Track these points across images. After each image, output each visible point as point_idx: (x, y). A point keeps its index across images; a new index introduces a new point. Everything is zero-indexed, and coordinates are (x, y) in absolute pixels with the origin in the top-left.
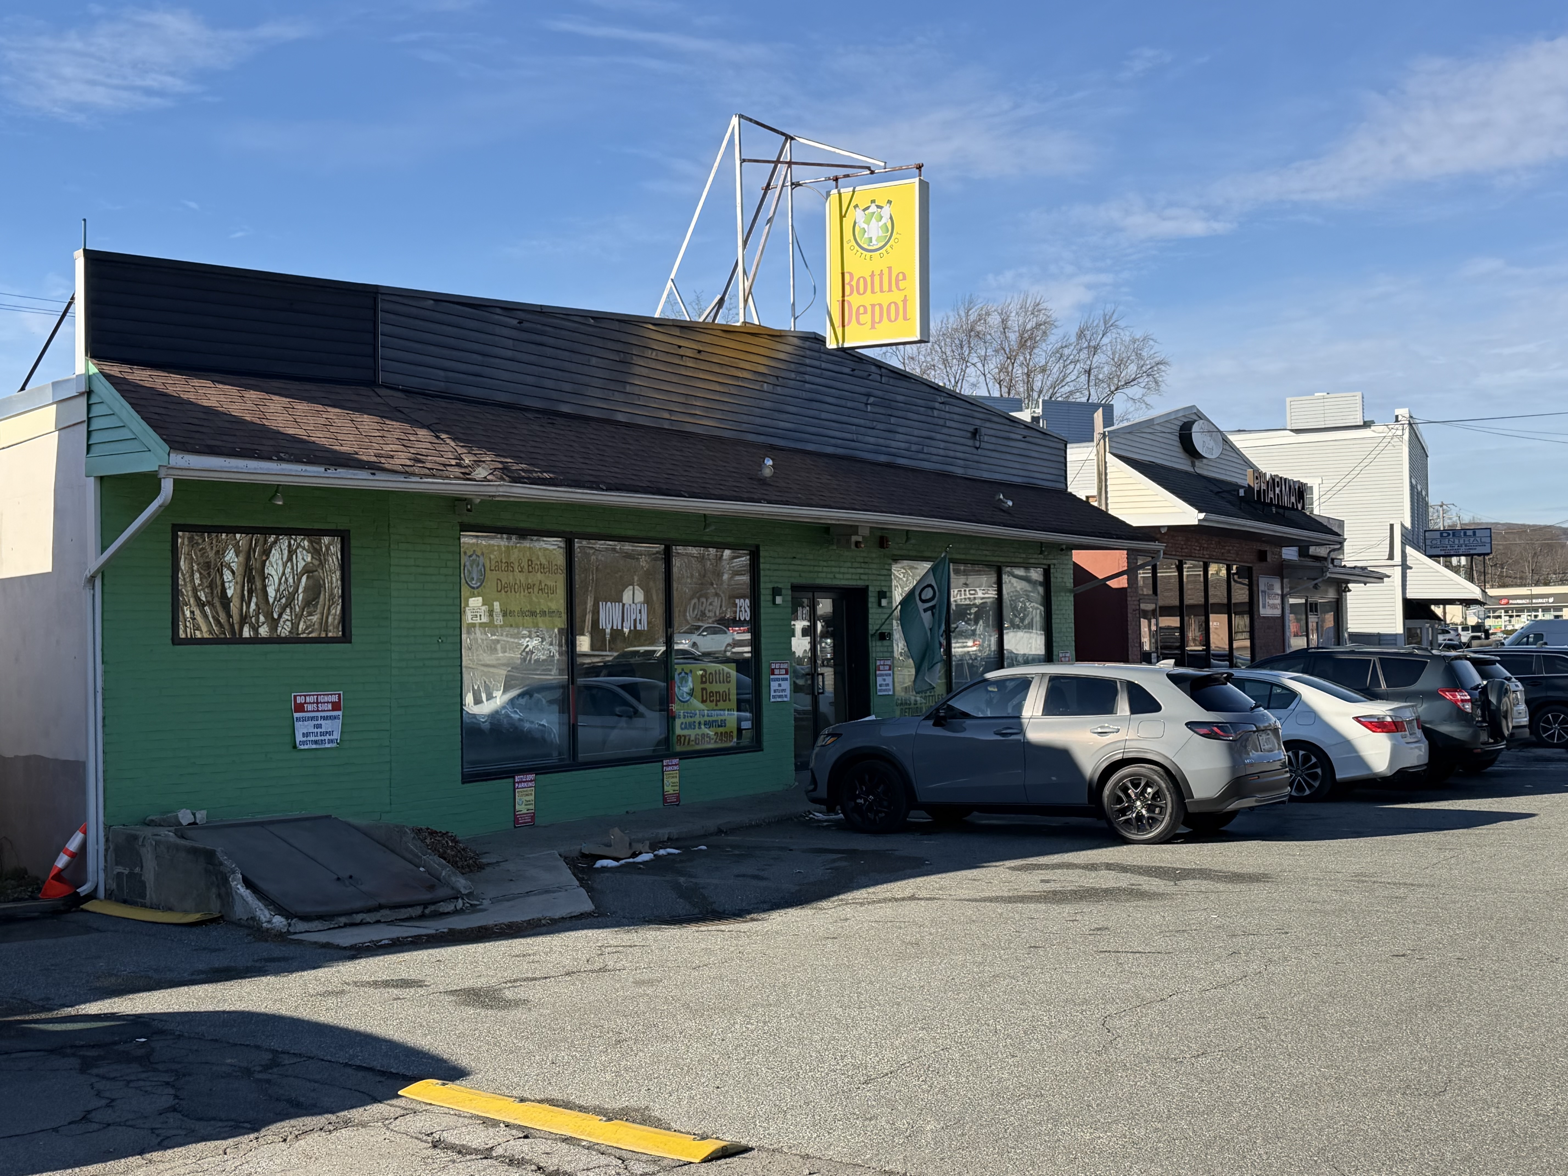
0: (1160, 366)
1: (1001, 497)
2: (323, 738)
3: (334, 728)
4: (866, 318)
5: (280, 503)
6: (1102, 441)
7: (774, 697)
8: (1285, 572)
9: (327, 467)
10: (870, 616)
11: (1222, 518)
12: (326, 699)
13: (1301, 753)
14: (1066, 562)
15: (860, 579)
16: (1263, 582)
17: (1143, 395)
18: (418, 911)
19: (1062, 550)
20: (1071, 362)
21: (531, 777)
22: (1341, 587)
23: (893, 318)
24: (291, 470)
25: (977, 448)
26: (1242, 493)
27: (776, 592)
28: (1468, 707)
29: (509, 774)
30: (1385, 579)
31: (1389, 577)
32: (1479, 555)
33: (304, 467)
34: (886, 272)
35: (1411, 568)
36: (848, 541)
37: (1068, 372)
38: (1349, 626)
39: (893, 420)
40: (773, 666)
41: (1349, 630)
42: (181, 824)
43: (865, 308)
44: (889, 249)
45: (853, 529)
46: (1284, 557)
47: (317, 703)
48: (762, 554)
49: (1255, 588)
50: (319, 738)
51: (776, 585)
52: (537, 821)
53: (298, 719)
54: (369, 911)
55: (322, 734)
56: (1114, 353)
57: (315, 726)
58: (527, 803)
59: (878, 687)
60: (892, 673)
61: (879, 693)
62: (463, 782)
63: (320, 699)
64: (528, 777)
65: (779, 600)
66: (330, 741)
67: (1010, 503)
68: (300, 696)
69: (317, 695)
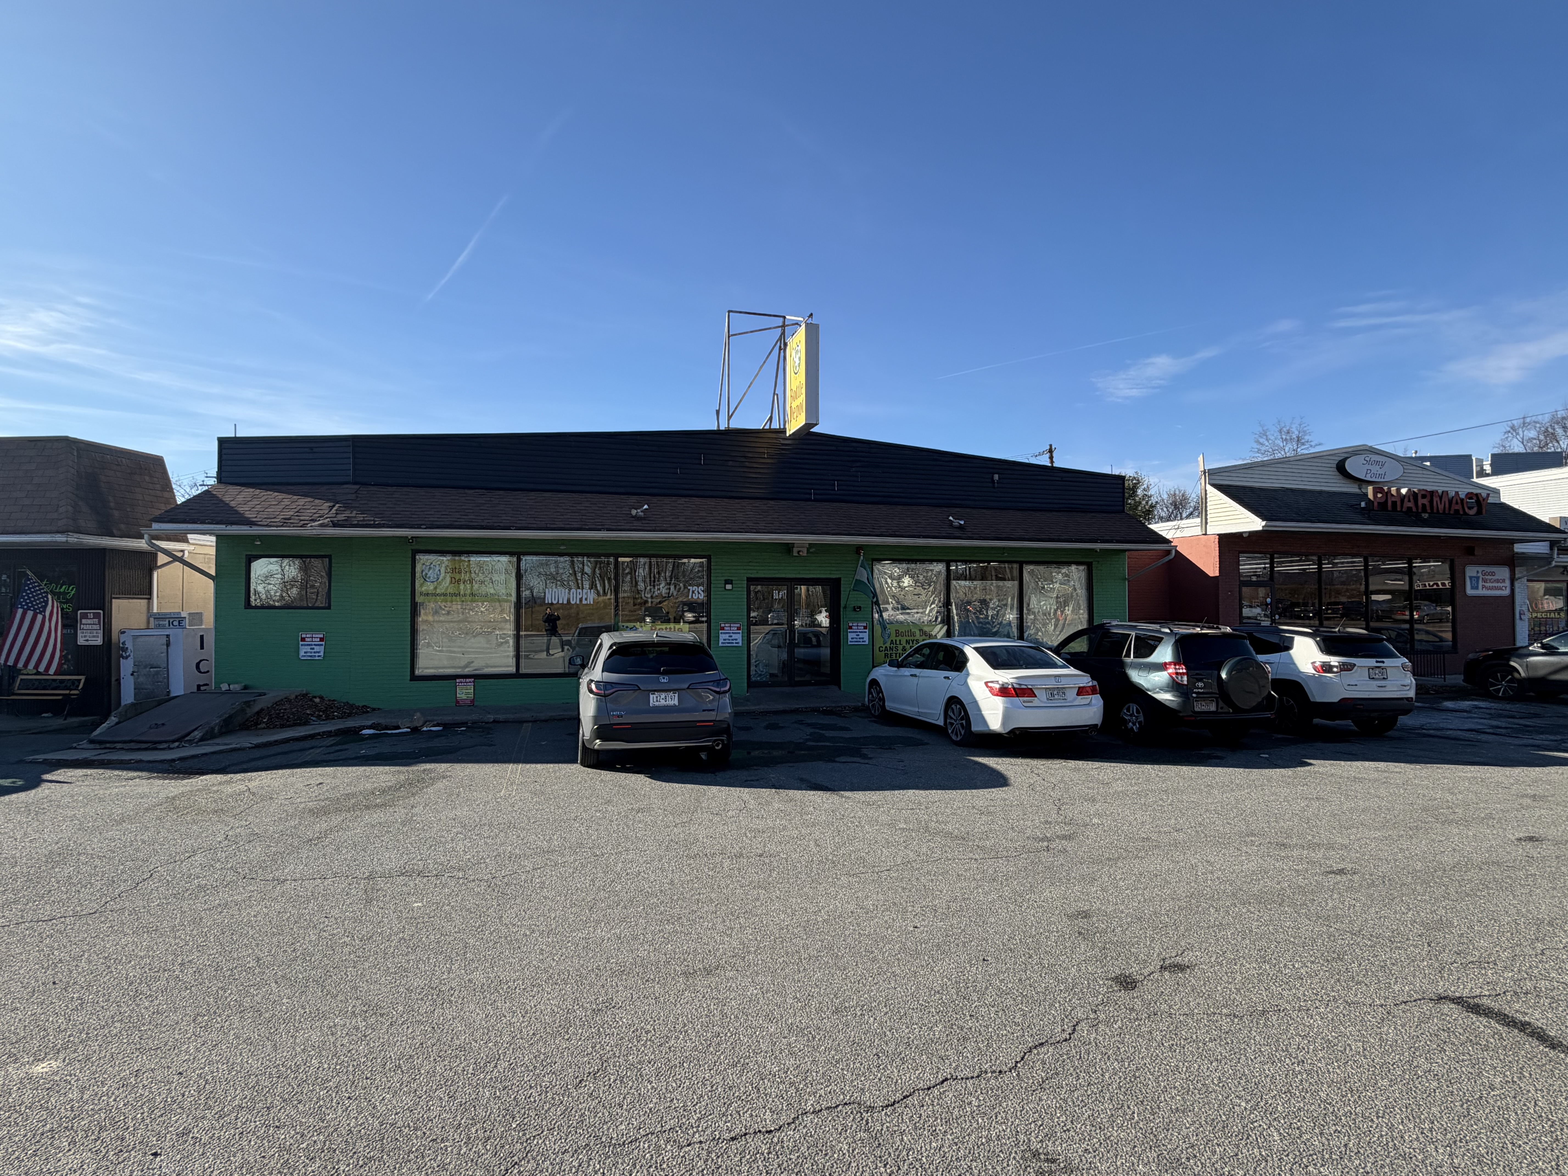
2: (315, 654)
3: (321, 649)
6: (1203, 476)
8: (1519, 562)
10: (843, 596)
12: (317, 636)
14: (1116, 559)
16: (1475, 570)
21: (470, 680)
25: (996, 488)
26: (1363, 504)
27: (726, 582)
29: (453, 678)
34: (799, 385)
40: (723, 625)
44: (800, 372)
46: (1516, 550)
47: (312, 638)
48: (713, 560)
49: (1459, 575)
50: (313, 654)
51: (727, 578)
52: (476, 704)
53: (302, 645)
55: (314, 652)
57: (311, 649)
58: (467, 694)
59: (850, 639)
60: (867, 630)
61: (849, 643)
62: (411, 680)
63: (314, 636)
64: (468, 680)
65: (729, 587)
66: (319, 656)
67: (962, 522)
68: (304, 634)
69: (312, 634)
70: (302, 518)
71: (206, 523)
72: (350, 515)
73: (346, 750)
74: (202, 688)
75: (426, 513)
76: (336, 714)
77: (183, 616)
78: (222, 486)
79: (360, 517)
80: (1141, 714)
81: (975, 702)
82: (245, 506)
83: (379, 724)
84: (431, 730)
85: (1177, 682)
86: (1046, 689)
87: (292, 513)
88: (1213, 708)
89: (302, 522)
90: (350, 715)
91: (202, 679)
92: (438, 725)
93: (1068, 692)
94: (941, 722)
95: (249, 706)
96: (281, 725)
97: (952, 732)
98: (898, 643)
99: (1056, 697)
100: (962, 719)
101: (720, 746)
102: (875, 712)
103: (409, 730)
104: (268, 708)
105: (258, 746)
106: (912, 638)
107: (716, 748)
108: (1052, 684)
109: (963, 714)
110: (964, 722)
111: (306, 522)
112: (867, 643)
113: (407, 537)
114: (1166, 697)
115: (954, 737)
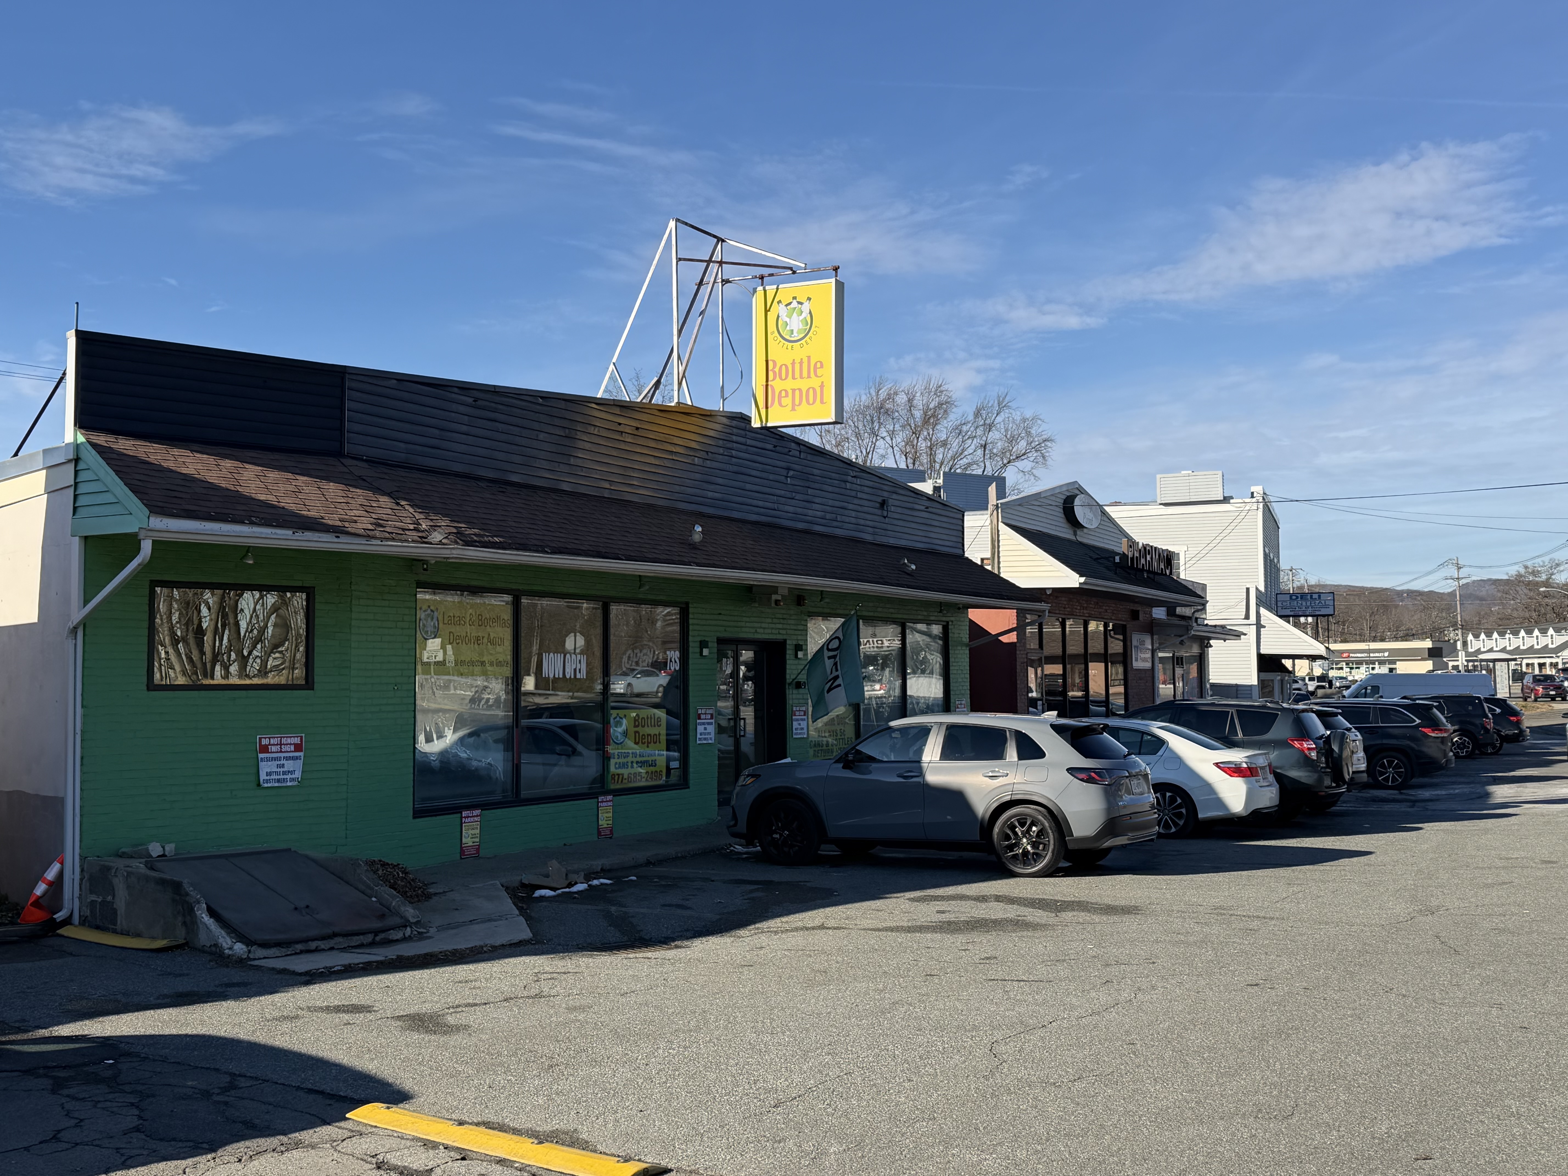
0: (1047, 443)
1: (906, 561)
2: (285, 777)
3: (295, 768)
4: (787, 401)
5: (251, 562)
6: (995, 512)
7: (700, 739)
8: (1155, 629)
9: (295, 530)
10: (788, 667)
11: (1100, 582)
12: (289, 741)
13: (1168, 794)
14: (962, 619)
15: (779, 633)
16: (1135, 639)
17: (1032, 468)
18: (369, 938)
19: (959, 608)
20: (969, 438)
21: (477, 812)
22: (1204, 643)
23: (811, 401)
24: (262, 533)
25: (885, 517)
26: (1117, 559)
27: (703, 644)
28: (1314, 754)
29: (457, 809)
30: (1242, 637)
31: (1245, 634)
32: (1324, 616)
33: (274, 531)
34: (805, 360)
35: (1264, 627)
36: (769, 599)
37: (967, 446)
38: (1210, 677)
39: (810, 491)
40: (700, 712)
41: (1211, 681)
42: (151, 856)
43: (786, 391)
44: (809, 341)
45: (774, 589)
46: (1154, 616)
47: (281, 745)
48: (691, 610)
49: (1129, 644)
50: (282, 777)
51: (703, 639)
52: (482, 853)
53: (263, 760)
54: (323, 938)
55: (284, 773)
56: (1007, 430)
57: (278, 766)
58: (473, 836)
59: (794, 731)
60: (806, 718)
61: (794, 737)
62: (414, 817)
63: (284, 741)
64: (475, 813)
65: (705, 652)
66: (292, 780)
67: (913, 567)
68: (265, 738)
69: (281, 737)
109: (1185, 799)
110: (1184, 810)
112: (806, 735)
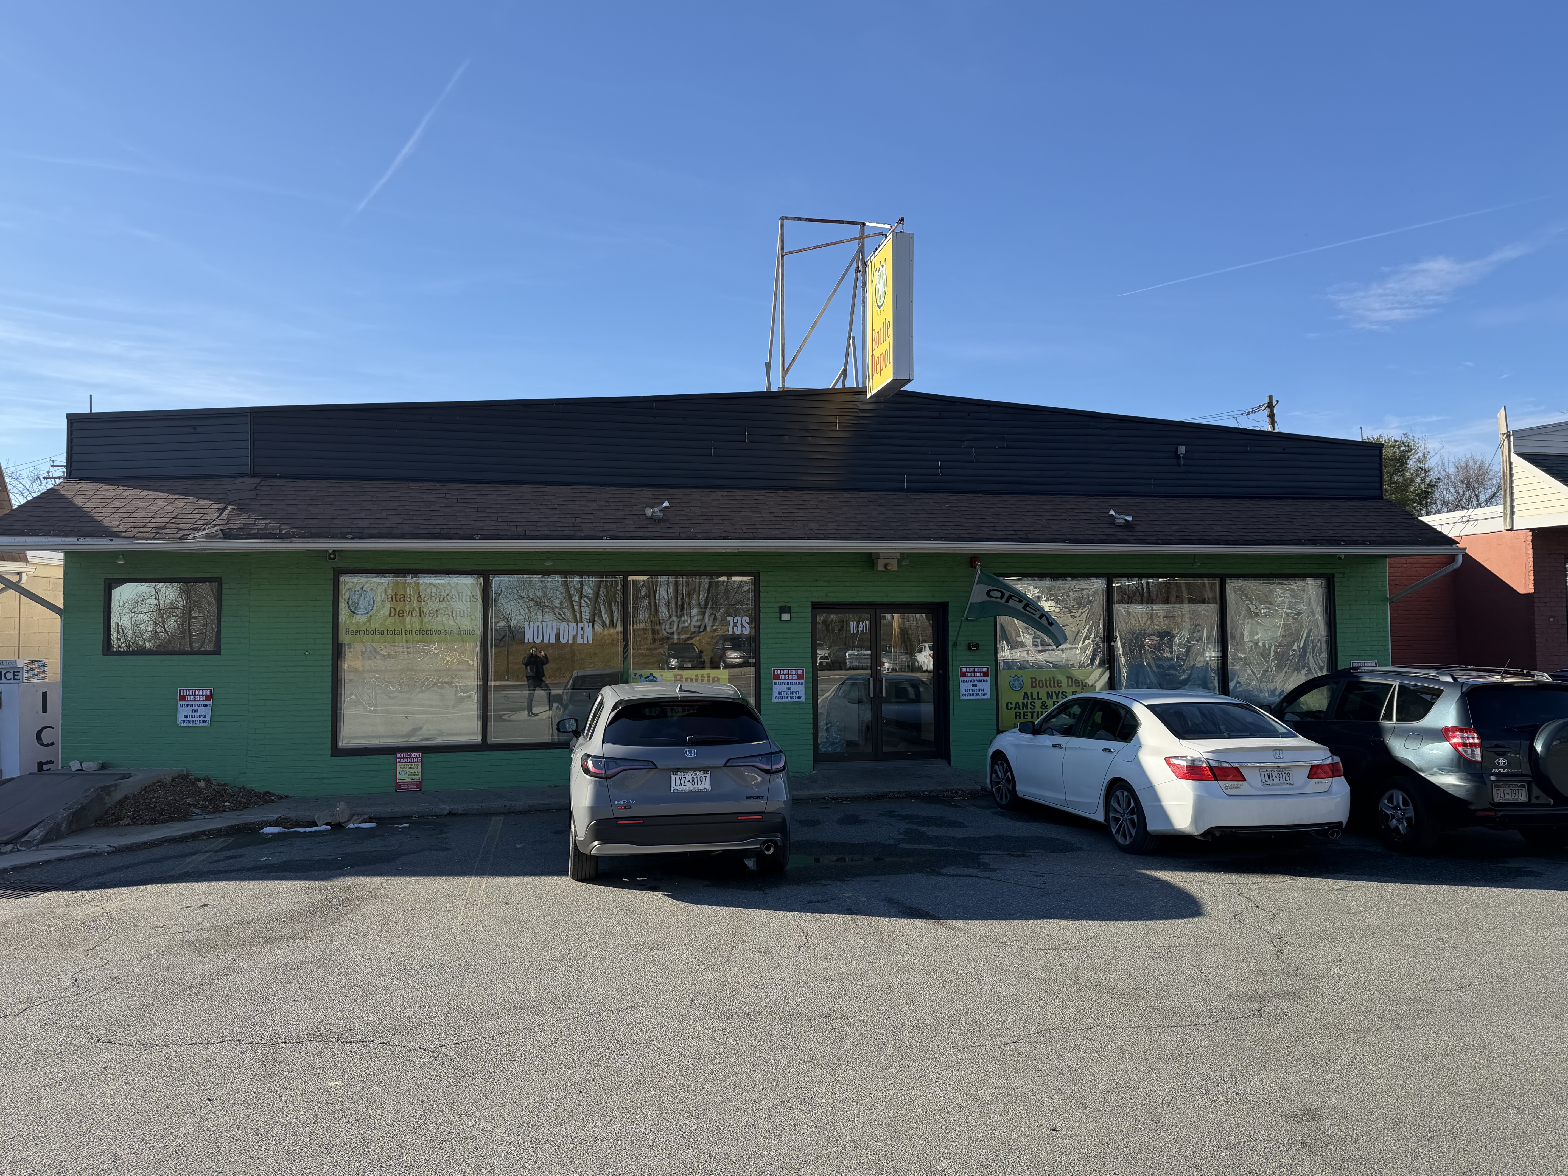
2: (199, 719)
3: (206, 712)
4: (878, 368)
6: (1506, 442)
10: (951, 629)
12: (201, 692)
21: (417, 754)
23: (886, 362)
25: (1179, 466)
27: (781, 610)
34: (884, 323)
40: (777, 672)
43: (878, 358)
45: (872, 557)
48: (767, 578)
50: (196, 719)
51: (783, 604)
52: (424, 788)
53: (181, 706)
55: (198, 716)
57: (193, 711)
58: (411, 774)
59: (963, 691)
60: (988, 679)
61: (962, 697)
62: (332, 756)
63: (198, 692)
64: (412, 755)
65: (786, 617)
66: (204, 722)
67: (1130, 518)
68: (184, 690)
69: (195, 690)
70: (181, 526)
71: (50, 536)
72: (247, 521)
73: (241, 856)
74: (45, 767)
75: (353, 516)
76: (227, 804)
77: (19, 666)
78: (73, 483)
79: (262, 524)
80: (1411, 806)
81: (1151, 788)
82: (104, 510)
83: (286, 819)
84: (359, 828)
85: (1465, 758)
86: (1261, 768)
87: (167, 520)
88: (1523, 797)
89: (181, 532)
90: (246, 806)
91: (44, 754)
92: (370, 820)
93: (1294, 773)
94: (1100, 817)
95: (109, 794)
96: (152, 820)
97: (1118, 831)
98: (1035, 696)
99: (1276, 780)
100: (1132, 812)
101: (772, 850)
102: (1001, 799)
103: (329, 827)
104: (134, 795)
105: (119, 851)
106: (1057, 690)
107: (766, 852)
108: (1270, 761)
109: (1133, 804)
110: (1135, 817)
111: (186, 532)
112: (988, 697)
113: (327, 551)
114: (1449, 781)
115: (1120, 840)
